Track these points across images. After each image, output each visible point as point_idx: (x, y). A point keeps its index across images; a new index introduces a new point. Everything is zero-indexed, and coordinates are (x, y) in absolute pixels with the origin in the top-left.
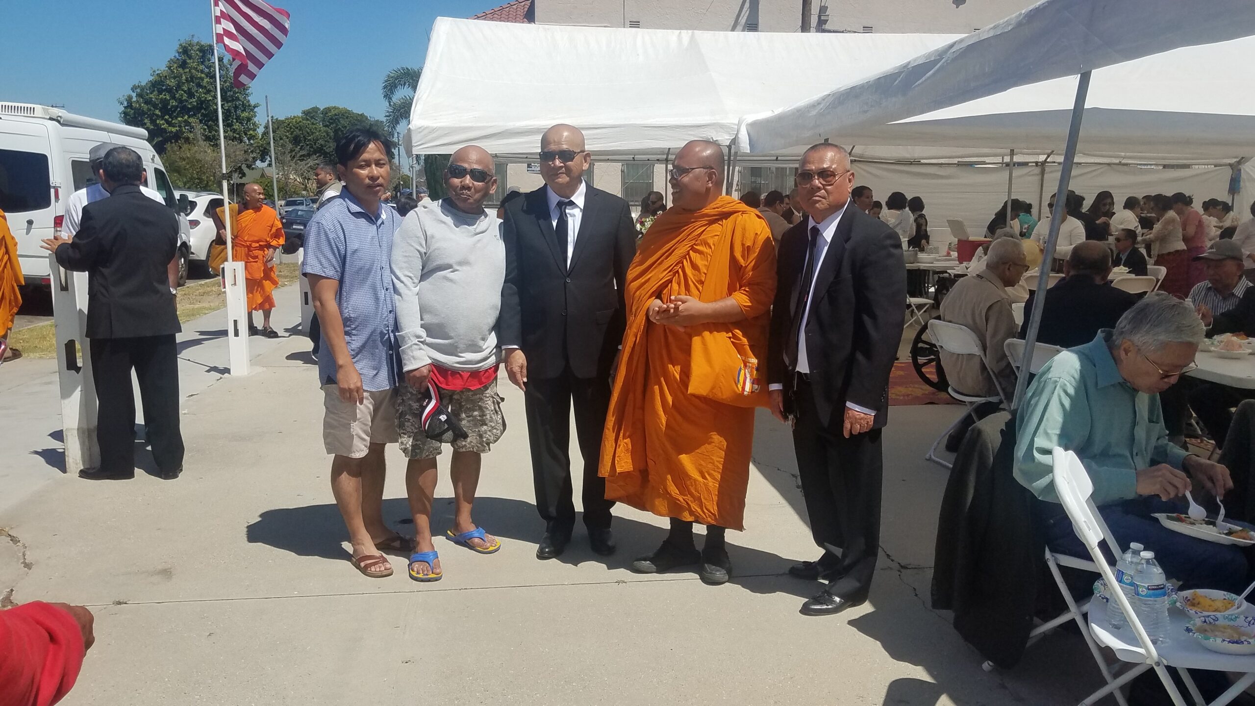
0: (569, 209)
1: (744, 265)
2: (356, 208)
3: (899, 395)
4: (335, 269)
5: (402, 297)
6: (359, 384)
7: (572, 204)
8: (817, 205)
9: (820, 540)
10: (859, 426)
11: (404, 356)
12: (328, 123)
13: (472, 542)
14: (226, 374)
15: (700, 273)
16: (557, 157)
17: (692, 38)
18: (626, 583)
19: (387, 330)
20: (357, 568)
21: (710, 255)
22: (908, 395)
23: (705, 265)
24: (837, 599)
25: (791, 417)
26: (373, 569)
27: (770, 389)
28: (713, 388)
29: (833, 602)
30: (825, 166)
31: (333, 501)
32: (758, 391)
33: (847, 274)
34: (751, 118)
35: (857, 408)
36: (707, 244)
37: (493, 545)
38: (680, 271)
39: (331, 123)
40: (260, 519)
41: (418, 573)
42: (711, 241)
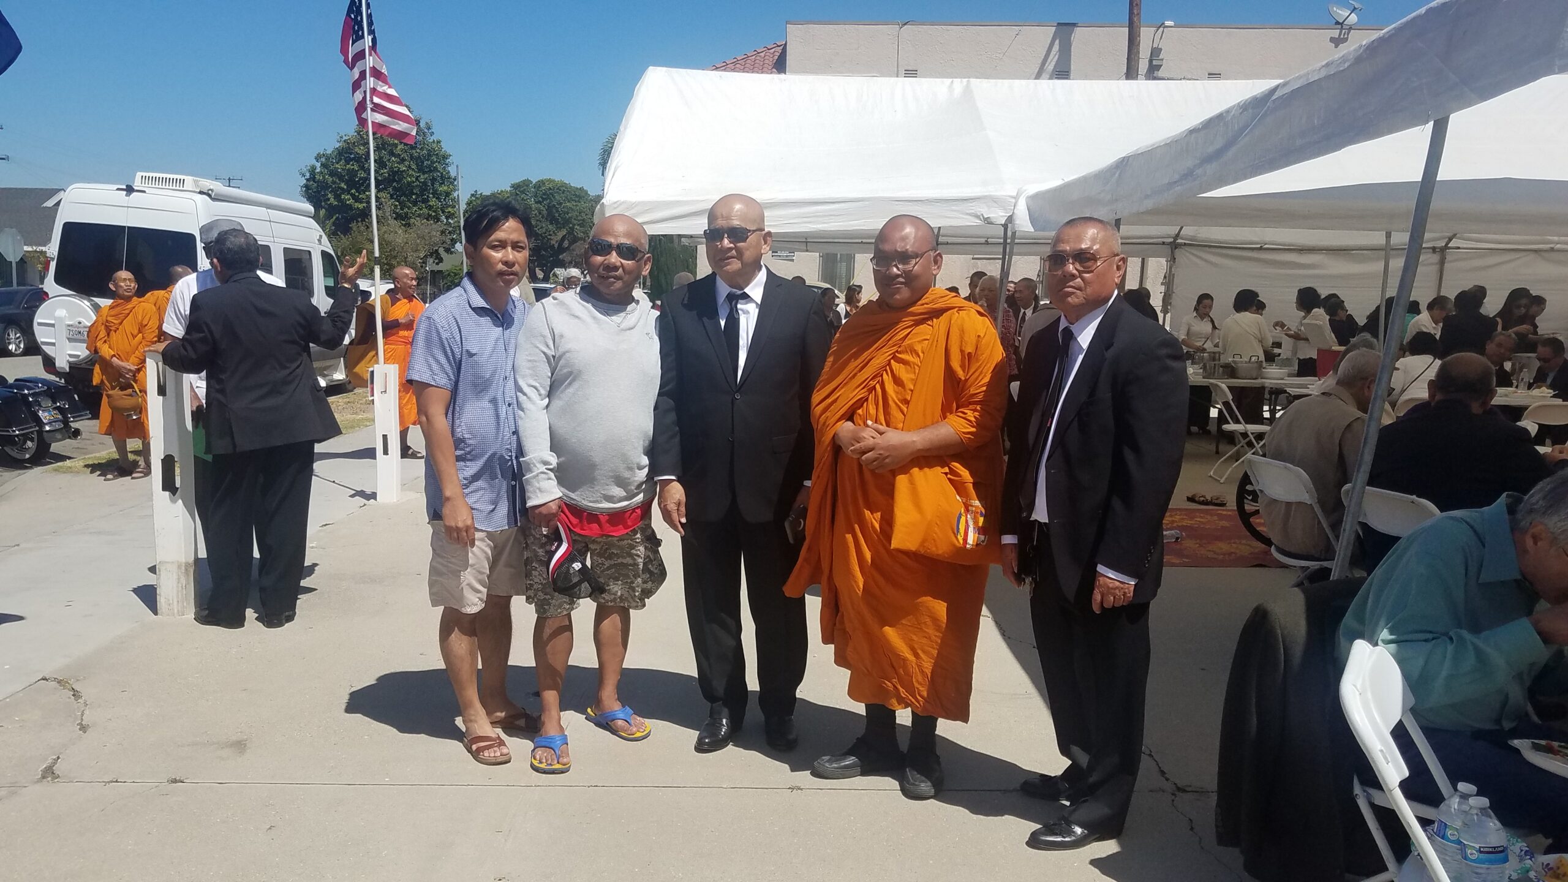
0: (742, 304)
1: (963, 378)
2: (479, 302)
3: (1218, 554)
4: (448, 376)
5: (525, 413)
6: (469, 522)
7: (746, 297)
8: (1069, 299)
10: (1112, 598)
11: (528, 488)
12: (540, 199)
14: (372, 500)
15: (905, 390)
16: (726, 236)
17: (967, 89)
18: (802, 789)
19: (509, 456)
20: (469, 752)
21: (918, 366)
22: (1230, 554)
23: (913, 380)
24: (1078, 830)
25: (1028, 580)
26: (486, 753)
27: (1002, 543)
28: (924, 541)
29: (1071, 833)
30: (1083, 246)
31: (441, 665)
32: (984, 544)
33: (1105, 393)
34: (1033, 189)
35: (1111, 574)
36: (913, 351)
37: (642, 730)
38: (878, 387)
39: (544, 199)
40: (375, 682)
41: (540, 762)
42: (918, 348)
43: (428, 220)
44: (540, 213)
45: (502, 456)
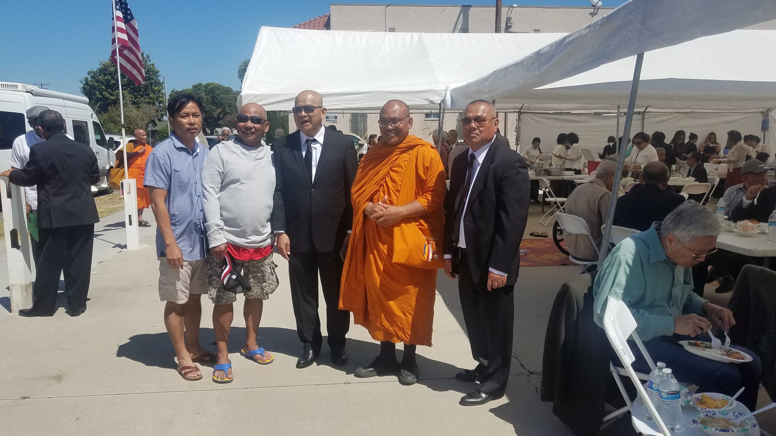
0: (313, 144)
1: (425, 179)
2: (179, 145)
3: (544, 260)
4: (165, 183)
5: (208, 201)
6: (180, 256)
7: (315, 141)
8: (474, 140)
9: (476, 356)
10: (497, 283)
11: (209, 238)
12: (208, 93)
13: (255, 357)
14: (125, 249)
15: (397, 185)
16: (303, 110)
17: (420, 38)
18: (350, 383)
19: (199, 222)
20: (180, 374)
21: (403, 173)
22: (550, 260)
23: (400, 180)
24: (484, 395)
25: (457, 276)
26: (189, 375)
27: (444, 258)
28: (408, 258)
29: (480, 397)
30: (479, 114)
31: (165, 331)
32: (437, 259)
33: (491, 184)
34: (453, 86)
35: (496, 272)
36: (400, 166)
37: (269, 359)
38: (384, 184)
39: (210, 93)
40: (129, 341)
41: (218, 378)
42: (402, 165)
43: (149, 104)
44: (208, 100)
45: (195, 223)
